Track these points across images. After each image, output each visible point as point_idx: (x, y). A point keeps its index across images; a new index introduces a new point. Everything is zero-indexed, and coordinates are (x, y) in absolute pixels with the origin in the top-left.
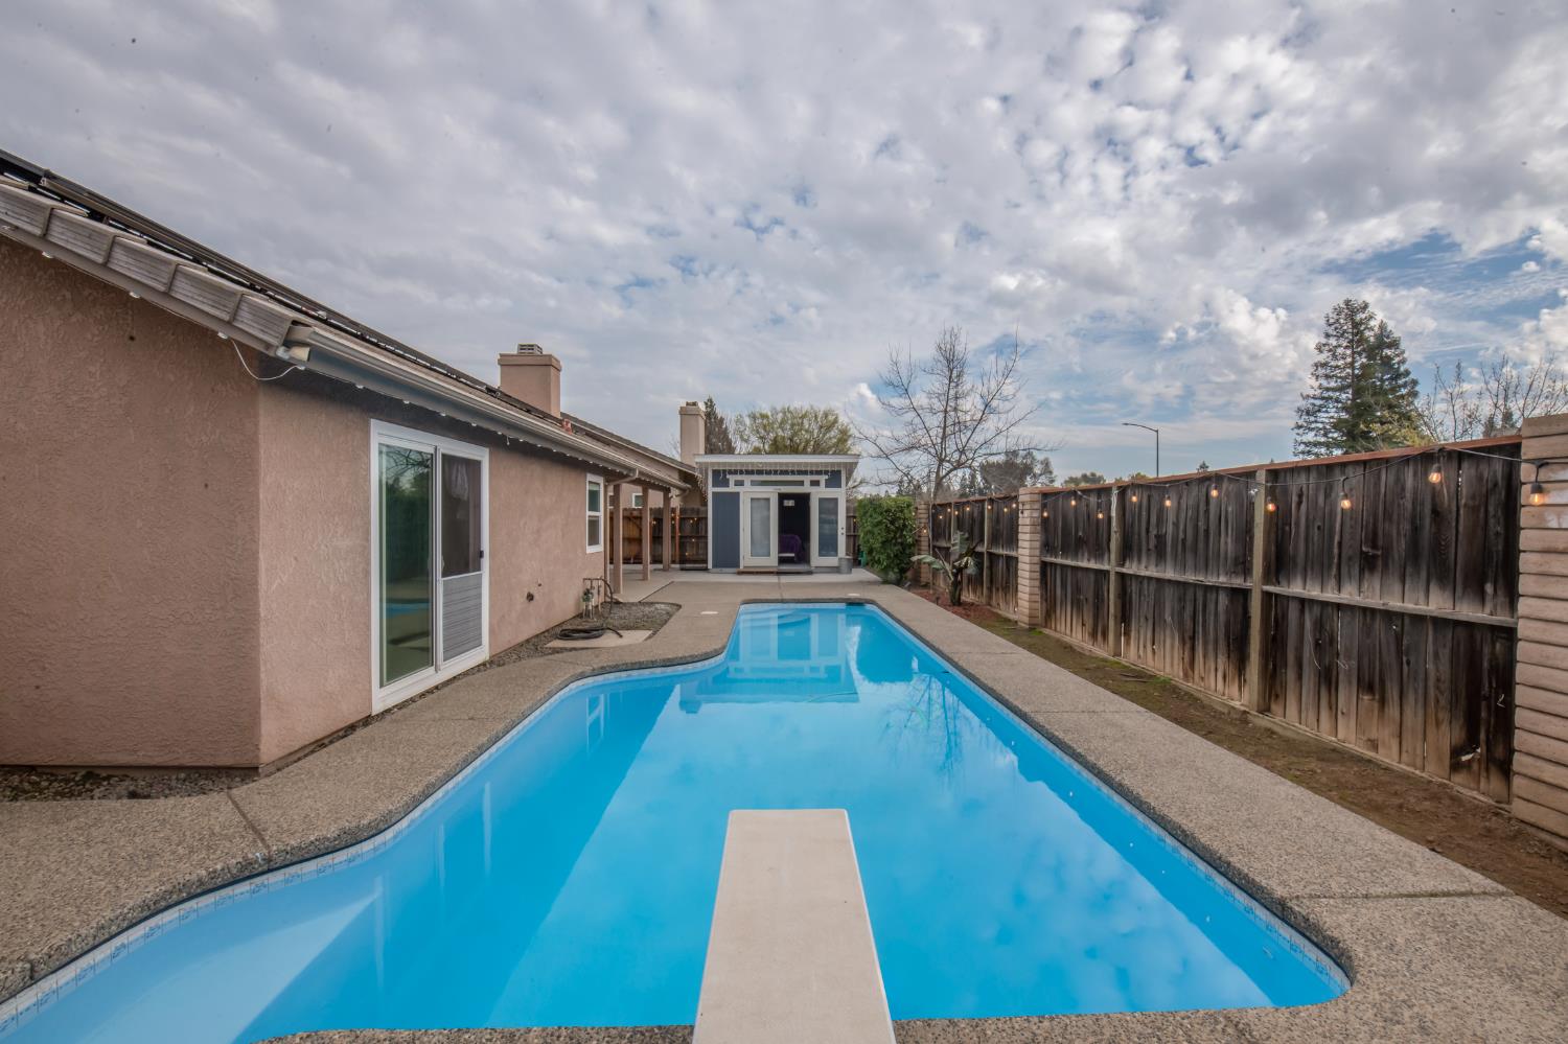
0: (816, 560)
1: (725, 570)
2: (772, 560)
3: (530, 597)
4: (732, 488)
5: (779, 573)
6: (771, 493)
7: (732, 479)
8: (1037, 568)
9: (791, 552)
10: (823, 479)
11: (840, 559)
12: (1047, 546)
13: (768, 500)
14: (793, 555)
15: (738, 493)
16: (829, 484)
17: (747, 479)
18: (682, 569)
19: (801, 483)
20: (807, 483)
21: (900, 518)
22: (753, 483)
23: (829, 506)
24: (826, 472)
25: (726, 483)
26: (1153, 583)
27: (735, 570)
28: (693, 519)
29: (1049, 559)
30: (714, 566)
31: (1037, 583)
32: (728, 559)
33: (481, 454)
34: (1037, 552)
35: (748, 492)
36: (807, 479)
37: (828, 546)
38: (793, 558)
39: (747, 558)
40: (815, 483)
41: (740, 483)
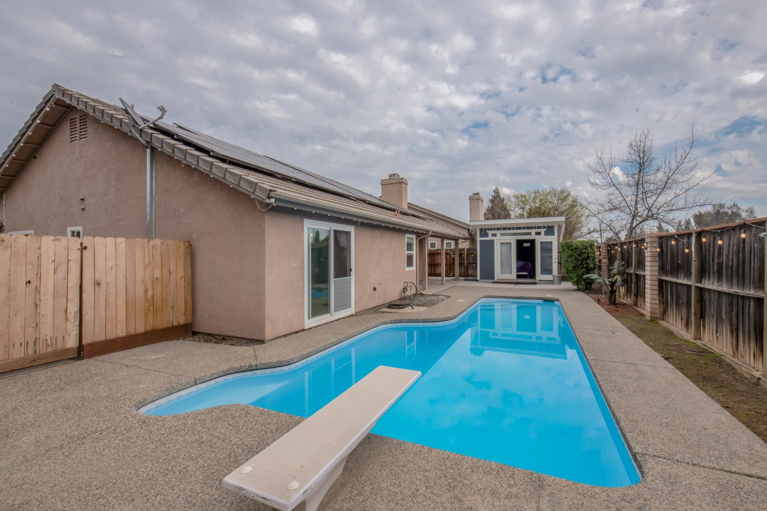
0: (539, 276)
1: (486, 281)
2: (513, 276)
3: (375, 289)
4: (490, 238)
5: (516, 283)
6: (512, 240)
7: (490, 233)
8: (657, 283)
9: (526, 272)
10: (543, 231)
11: (553, 276)
12: (662, 269)
13: (511, 243)
14: (526, 273)
15: (493, 240)
16: (546, 234)
17: (498, 233)
18: (466, 280)
19: (530, 234)
20: (533, 234)
21: (585, 253)
22: (502, 235)
23: (547, 248)
24: (544, 227)
25: (487, 235)
26: (716, 293)
27: (492, 281)
28: (473, 254)
29: (664, 278)
30: (481, 278)
31: (657, 292)
32: (488, 275)
33: (351, 229)
34: (657, 273)
35: (499, 239)
36: (533, 231)
37: (547, 270)
38: (526, 275)
39: (498, 274)
40: (538, 234)
41: (495, 235)
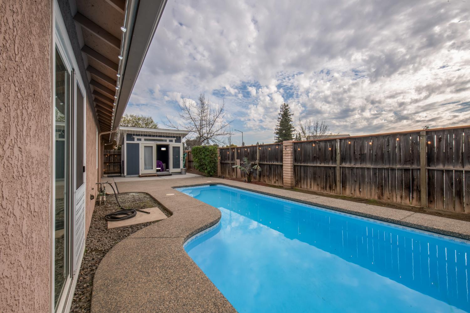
0: (172, 170)
1: (132, 176)
2: (154, 171)
4: (136, 142)
5: (158, 176)
6: (154, 144)
7: (136, 138)
8: (292, 167)
9: (159, 168)
10: (174, 139)
11: (182, 169)
13: (152, 147)
15: (139, 144)
16: (176, 141)
17: (143, 138)
19: (166, 141)
20: (168, 141)
22: (145, 140)
23: (176, 150)
24: (174, 137)
25: (133, 140)
27: (137, 175)
30: (128, 174)
32: (134, 171)
34: (292, 162)
35: (143, 143)
36: (168, 139)
37: (176, 165)
38: (159, 170)
39: (142, 170)
40: (171, 141)
41: (140, 140)
